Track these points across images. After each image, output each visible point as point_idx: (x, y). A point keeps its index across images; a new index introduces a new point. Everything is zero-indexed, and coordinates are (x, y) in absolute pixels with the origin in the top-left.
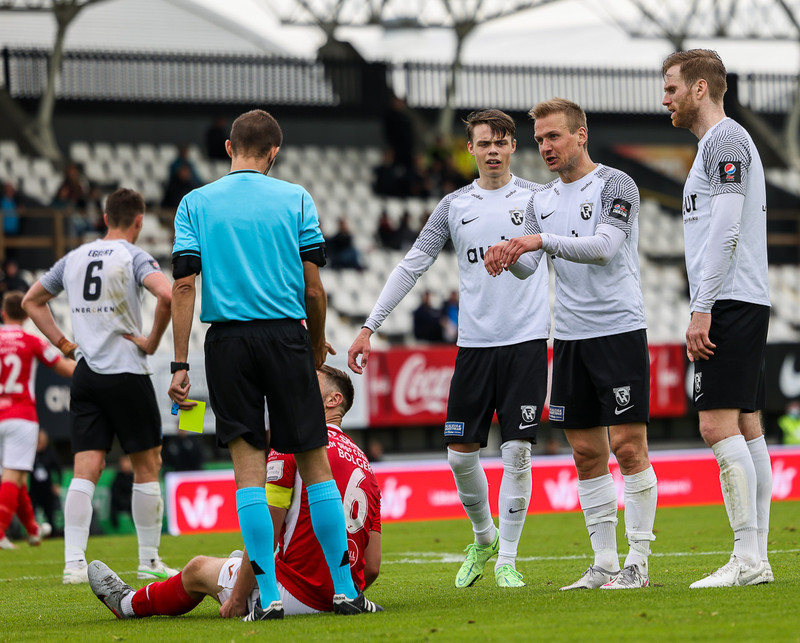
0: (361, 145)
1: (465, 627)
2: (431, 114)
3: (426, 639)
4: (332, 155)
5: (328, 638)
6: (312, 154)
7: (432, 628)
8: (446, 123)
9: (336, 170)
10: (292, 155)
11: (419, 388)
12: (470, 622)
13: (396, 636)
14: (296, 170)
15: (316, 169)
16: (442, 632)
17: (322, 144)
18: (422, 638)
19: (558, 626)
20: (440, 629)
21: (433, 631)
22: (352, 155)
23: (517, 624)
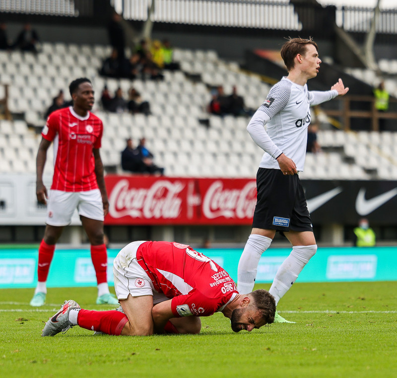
0: (92, 44)
1: (154, 352)
2: (138, 25)
3: (129, 359)
4: (73, 49)
5: (66, 356)
6: (60, 48)
7: (133, 352)
8: (147, 31)
9: (76, 58)
10: (47, 48)
11: (124, 201)
12: (157, 350)
13: (109, 357)
14: (50, 57)
15: (63, 57)
16: (139, 355)
17: (67, 42)
18: (126, 358)
19: (214, 354)
20: (138, 353)
21: (133, 354)
22: (86, 50)
23: (187, 352)
